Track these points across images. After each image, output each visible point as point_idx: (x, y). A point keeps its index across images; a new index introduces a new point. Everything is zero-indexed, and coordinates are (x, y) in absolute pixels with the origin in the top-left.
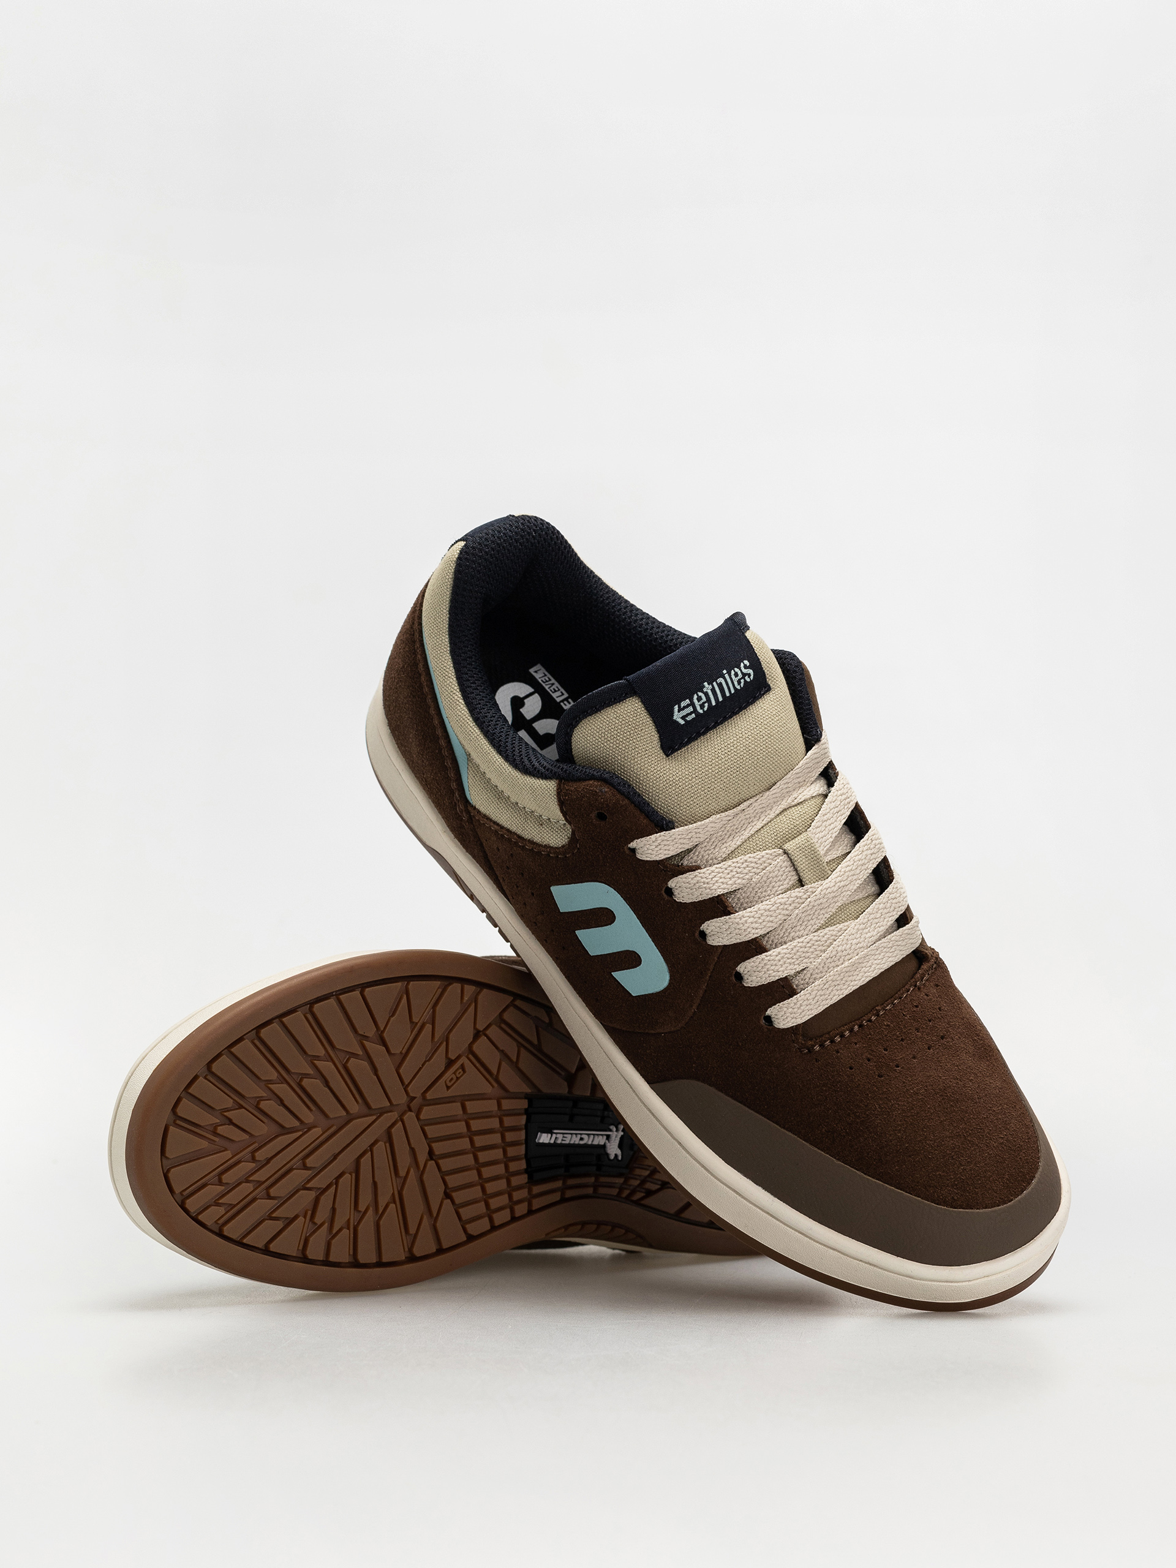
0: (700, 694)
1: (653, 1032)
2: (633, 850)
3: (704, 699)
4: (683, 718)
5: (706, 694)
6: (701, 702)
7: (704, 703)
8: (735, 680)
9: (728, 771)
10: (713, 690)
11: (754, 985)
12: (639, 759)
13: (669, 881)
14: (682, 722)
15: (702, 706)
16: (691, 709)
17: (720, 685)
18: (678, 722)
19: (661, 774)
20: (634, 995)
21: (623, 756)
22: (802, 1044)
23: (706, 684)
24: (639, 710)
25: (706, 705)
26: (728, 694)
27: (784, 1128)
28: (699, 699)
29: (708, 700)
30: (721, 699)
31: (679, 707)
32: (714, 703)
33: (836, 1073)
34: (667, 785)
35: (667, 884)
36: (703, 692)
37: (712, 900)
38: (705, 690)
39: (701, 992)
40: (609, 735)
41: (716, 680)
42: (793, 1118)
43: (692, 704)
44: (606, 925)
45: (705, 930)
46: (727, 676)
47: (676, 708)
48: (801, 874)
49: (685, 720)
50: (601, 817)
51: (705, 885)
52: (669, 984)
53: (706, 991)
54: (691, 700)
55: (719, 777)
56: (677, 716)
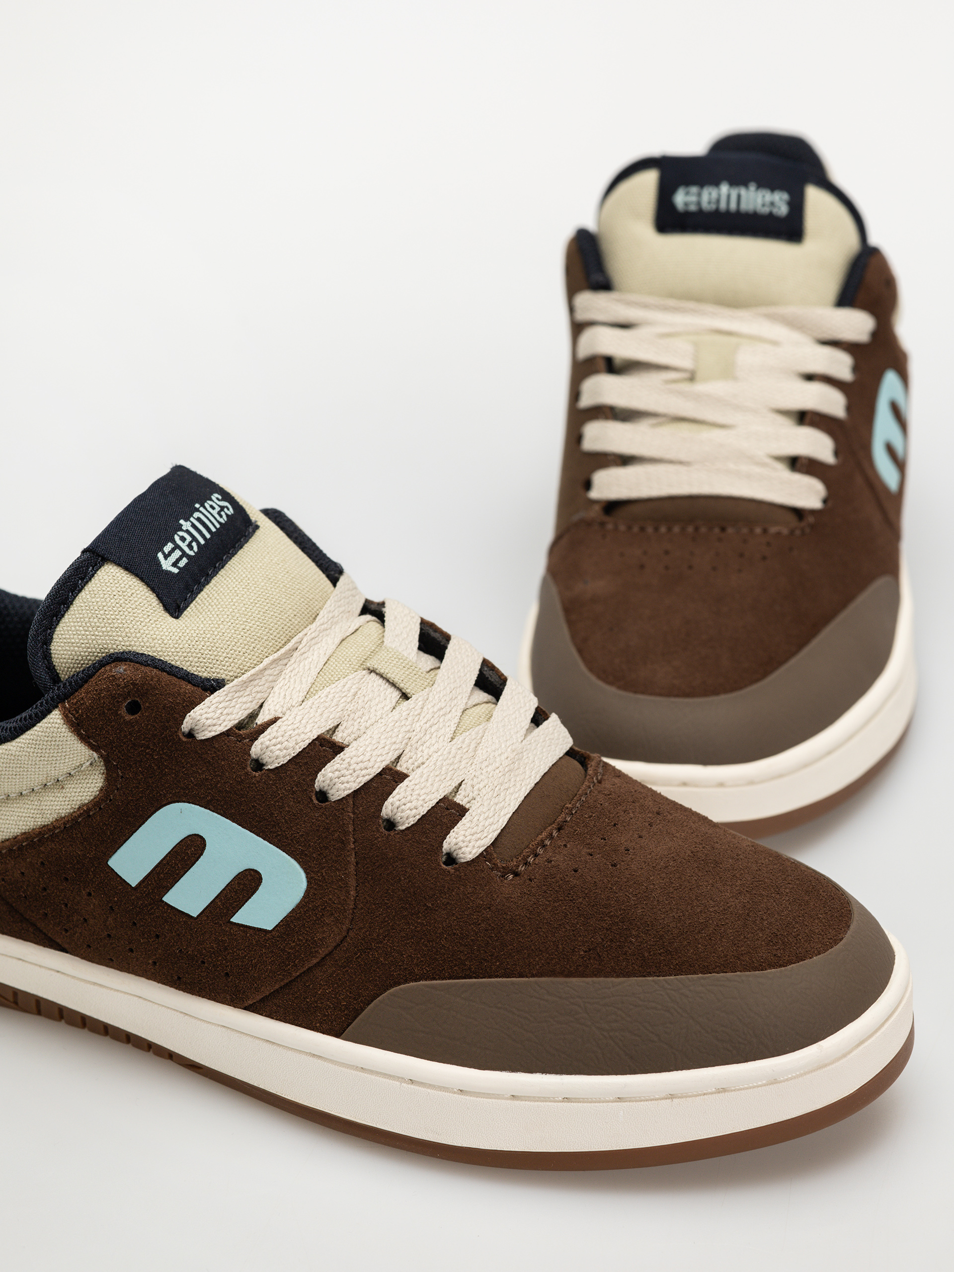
0: (181, 533)
1: (315, 961)
2: (191, 734)
3: (189, 539)
4: (175, 565)
5: (188, 532)
6: (187, 542)
7: (191, 543)
8: (215, 513)
9: (257, 605)
10: (193, 526)
11: (412, 821)
12: (145, 628)
13: (250, 749)
14: (175, 571)
15: (190, 546)
16: (178, 553)
17: (199, 519)
18: (170, 572)
19: (180, 635)
20: (270, 927)
21: (124, 634)
22: (503, 867)
23: (182, 522)
24: (118, 575)
25: (194, 544)
26: (214, 530)
27: (533, 976)
28: (183, 539)
29: (194, 539)
30: (208, 536)
31: (164, 553)
32: (202, 542)
33: (561, 882)
34: (193, 643)
35: (250, 755)
36: (183, 530)
37: (312, 744)
38: (184, 528)
39: (352, 868)
40: (96, 620)
41: (191, 515)
42: (537, 959)
43: (177, 547)
44: (197, 860)
45: (322, 785)
46: (202, 509)
47: (160, 556)
48: (402, 685)
49: (178, 568)
50: (134, 708)
51: (296, 732)
52: (308, 882)
53: (357, 863)
54: (174, 542)
55: (250, 614)
56: (166, 565)
